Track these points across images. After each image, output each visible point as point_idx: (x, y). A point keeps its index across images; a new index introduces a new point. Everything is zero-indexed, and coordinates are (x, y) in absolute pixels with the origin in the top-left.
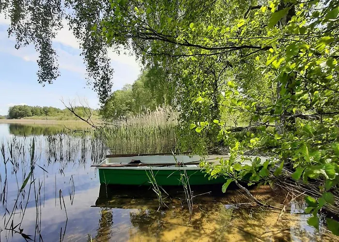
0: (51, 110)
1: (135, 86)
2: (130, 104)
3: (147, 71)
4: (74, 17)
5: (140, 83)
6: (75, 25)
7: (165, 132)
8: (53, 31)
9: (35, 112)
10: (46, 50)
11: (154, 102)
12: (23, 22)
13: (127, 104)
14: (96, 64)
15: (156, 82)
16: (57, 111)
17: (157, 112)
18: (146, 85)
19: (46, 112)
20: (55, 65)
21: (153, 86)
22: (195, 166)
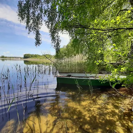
0: (37, 55)
1: (67, 46)
2: (65, 53)
3: (72, 40)
4: (47, 20)
5: (70, 45)
6: (47, 24)
7: (79, 65)
8: (40, 26)
9: (32, 56)
10: (38, 34)
11: (75, 52)
12: (30, 24)
13: (64, 53)
14: (55, 38)
15: (76, 44)
16: (39, 56)
17: (77, 57)
18: (72, 46)
19: (36, 56)
20: (40, 39)
21: (75, 46)
22: (93, 78)
